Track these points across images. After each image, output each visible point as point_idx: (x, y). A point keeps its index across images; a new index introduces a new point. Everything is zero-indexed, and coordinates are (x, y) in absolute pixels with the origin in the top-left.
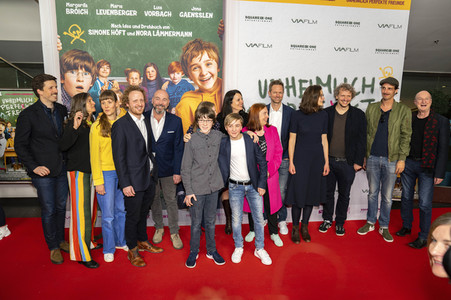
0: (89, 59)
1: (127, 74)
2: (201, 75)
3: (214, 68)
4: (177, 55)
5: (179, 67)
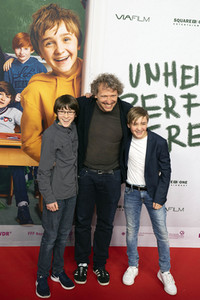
2: (56, 53)
4: (25, 24)
5: (27, 40)
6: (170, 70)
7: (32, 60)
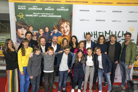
0: (26, 25)
2: (64, 30)
4: (56, 24)
5: (56, 28)
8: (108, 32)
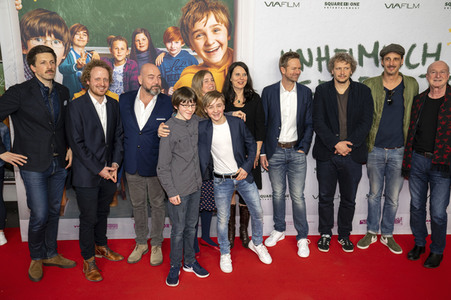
0: (59, 22)
1: (110, 43)
2: (207, 45)
3: (223, 36)
4: (175, 18)
5: (178, 34)
6: (323, 55)
7: (183, 53)
8: (369, 50)
